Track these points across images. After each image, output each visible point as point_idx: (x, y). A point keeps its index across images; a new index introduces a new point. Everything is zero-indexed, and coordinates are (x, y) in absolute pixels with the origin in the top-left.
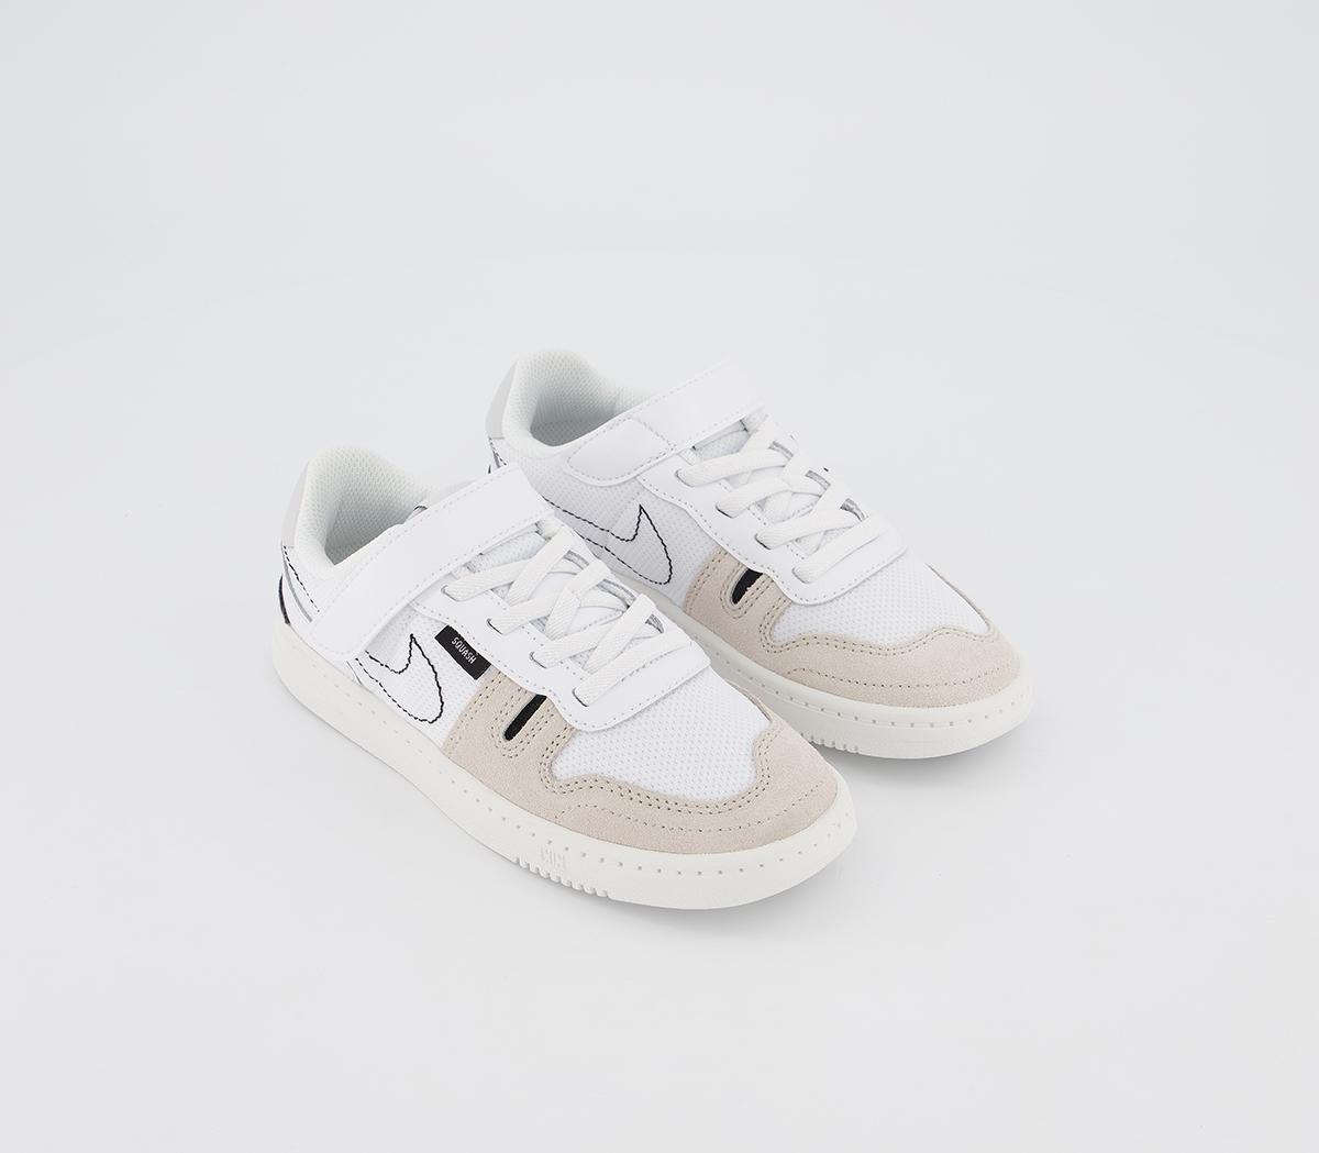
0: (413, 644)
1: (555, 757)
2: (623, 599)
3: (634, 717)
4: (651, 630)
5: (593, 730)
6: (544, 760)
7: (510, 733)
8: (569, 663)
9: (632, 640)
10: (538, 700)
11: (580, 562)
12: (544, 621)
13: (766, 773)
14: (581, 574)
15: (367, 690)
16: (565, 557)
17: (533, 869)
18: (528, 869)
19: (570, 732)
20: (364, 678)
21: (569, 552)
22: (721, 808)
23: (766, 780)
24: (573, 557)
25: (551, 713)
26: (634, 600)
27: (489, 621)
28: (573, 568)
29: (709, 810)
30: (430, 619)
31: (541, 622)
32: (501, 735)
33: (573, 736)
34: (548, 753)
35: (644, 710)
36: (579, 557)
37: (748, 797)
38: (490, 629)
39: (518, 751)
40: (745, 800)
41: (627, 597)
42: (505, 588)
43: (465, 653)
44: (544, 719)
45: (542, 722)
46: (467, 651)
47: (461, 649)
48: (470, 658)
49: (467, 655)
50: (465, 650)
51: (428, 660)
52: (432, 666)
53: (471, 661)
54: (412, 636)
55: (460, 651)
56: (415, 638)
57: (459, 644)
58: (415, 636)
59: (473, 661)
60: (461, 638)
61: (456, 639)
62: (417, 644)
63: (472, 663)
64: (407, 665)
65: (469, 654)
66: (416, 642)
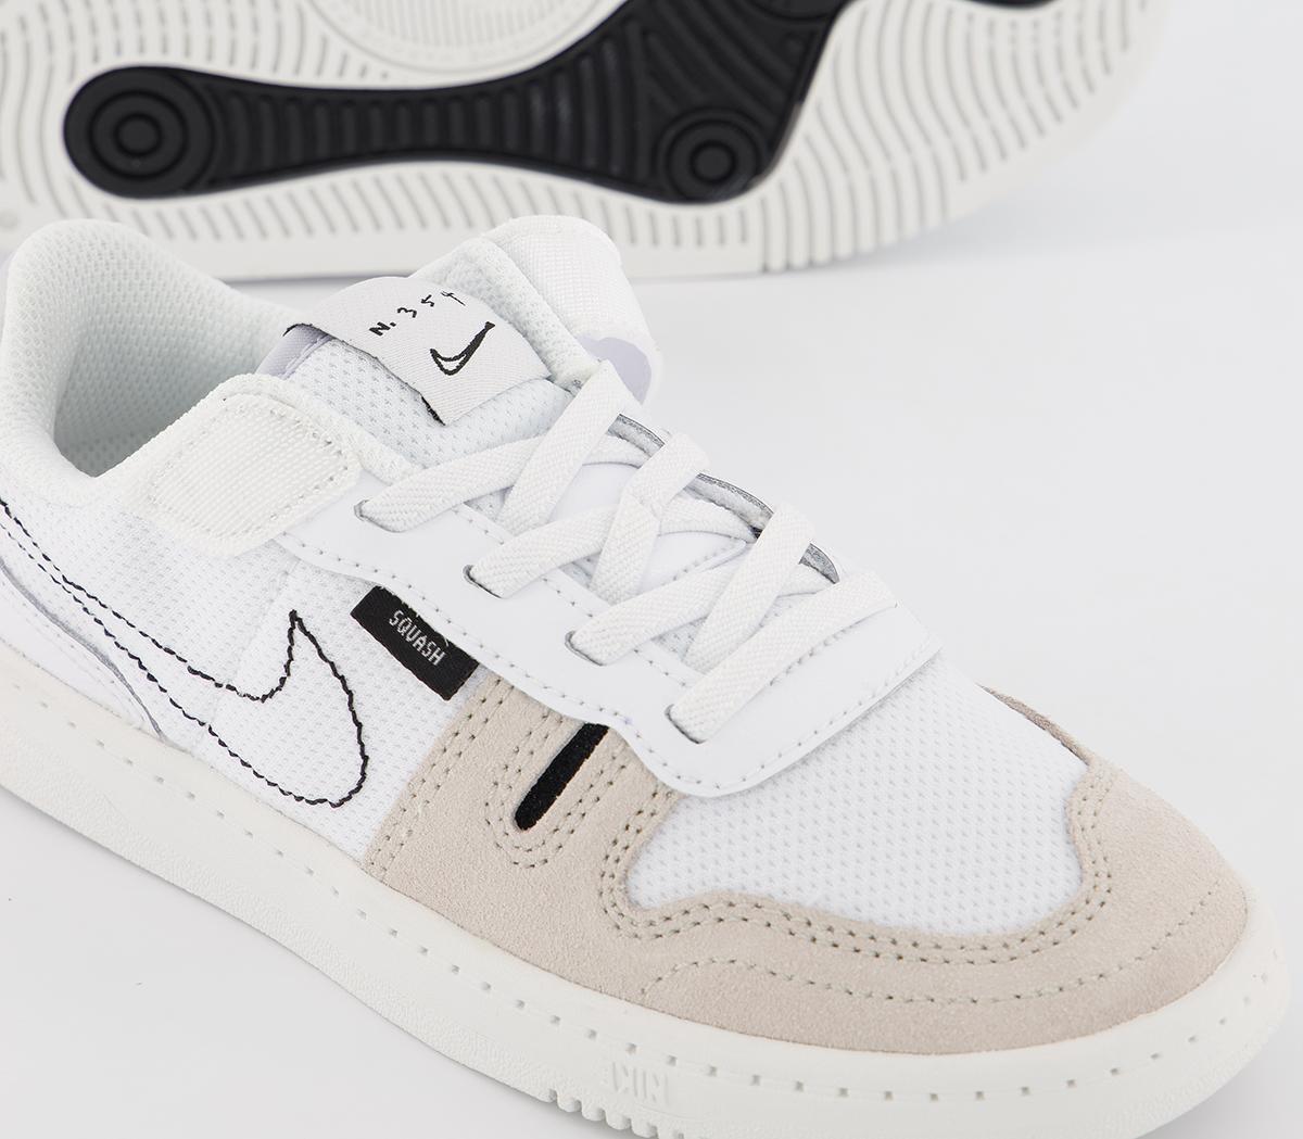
0: (297, 632)
1: (635, 858)
2: (742, 516)
3: (804, 761)
4: (812, 578)
5: (719, 793)
6: (610, 866)
7: (527, 815)
8: (655, 651)
9: (778, 597)
10: (590, 736)
11: (643, 439)
12: (588, 566)
13: (1103, 868)
14: (649, 466)
15: (174, 746)
16: (611, 432)
17: (589, 1113)
18: (578, 1112)
19: (664, 799)
20: (171, 721)
21: (621, 418)
22: (1016, 947)
23: (1104, 884)
24: (631, 431)
25: (619, 762)
26: (769, 515)
27: (468, 571)
28: (634, 454)
29: (989, 954)
30: (334, 575)
31: (583, 567)
32: (509, 818)
33: (673, 810)
34: (617, 851)
35: (826, 743)
36: (640, 428)
37: (1071, 923)
38: (472, 586)
39: (549, 850)
40: (1066, 928)
41: (753, 509)
42: (495, 500)
43: (421, 642)
44: (606, 777)
45: (600, 784)
46: (424, 639)
47: (411, 637)
48: (432, 653)
49: (425, 648)
50: (419, 636)
51: (332, 664)
52: (342, 678)
53: (435, 659)
54: (293, 616)
55: (408, 639)
56: (300, 620)
57: (406, 624)
58: (299, 616)
59: (439, 658)
60: (409, 612)
61: (396, 614)
62: (307, 634)
63: (436, 663)
64: (283, 680)
65: (429, 645)
66: (303, 628)
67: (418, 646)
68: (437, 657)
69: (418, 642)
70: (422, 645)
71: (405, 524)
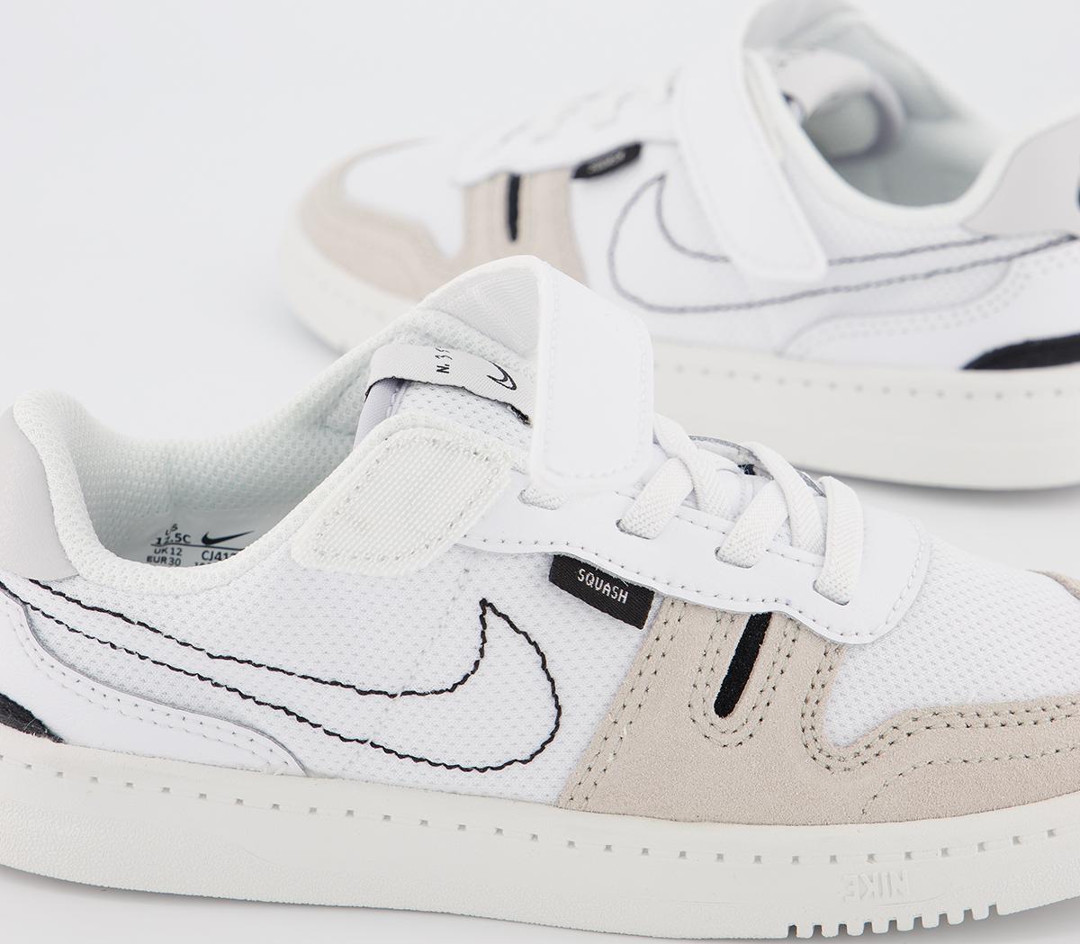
0: (490, 616)
1: (824, 708)
5: (874, 637)
6: (808, 721)
7: (725, 705)
10: (758, 626)
17: (831, 931)
18: (817, 935)
19: (835, 654)
25: (790, 636)
27: (618, 525)
32: (710, 712)
33: (840, 662)
34: (811, 707)
38: (626, 536)
39: (753, 726)
43: (607, 588)
44: (784, 653)
45: (782, 658)
46: (608, 585)
47: (598, 586)
48: (618, 594)
49: (612, 592)
50: (604, 584)
51: (525, 634)
52: (534, 644)
53: (622, 598)
54: (484, 603)
55: (598, 589)
56: (491, 605)
57: (590, 578)
58: (489, 601)
59: (625, 597)
60: (589, 568)
61: (580, 572)
62: (499, 615)
63: (624, 601)
64: (477, 664)
65: (614, 588)
66: (495, 611)
67: (606, 592)
68: (624, 597)
69: (605, 589)
70: (609, 591)
71: (560, 500)
